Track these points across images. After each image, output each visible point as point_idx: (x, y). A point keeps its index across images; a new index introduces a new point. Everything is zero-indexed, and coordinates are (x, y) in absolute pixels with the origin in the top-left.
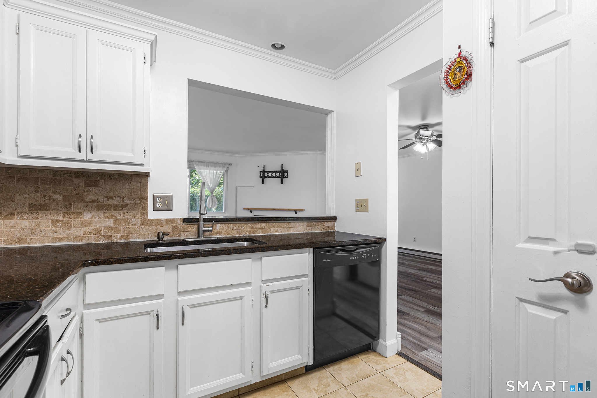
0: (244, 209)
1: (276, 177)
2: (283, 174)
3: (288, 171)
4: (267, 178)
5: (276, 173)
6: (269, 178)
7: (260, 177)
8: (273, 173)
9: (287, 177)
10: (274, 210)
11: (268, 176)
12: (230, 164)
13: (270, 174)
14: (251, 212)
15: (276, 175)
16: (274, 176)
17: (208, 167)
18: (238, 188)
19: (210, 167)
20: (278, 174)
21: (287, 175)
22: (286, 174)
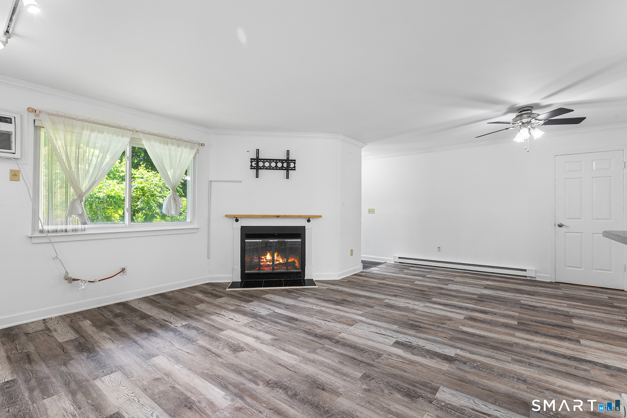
0: (226, 216)
1: (276, 168)
2: (288, 165)
3: (295, 160)
4: (263, 169)
5: (276, 163)
6: (265, 169)
7: (252, 167)
8: (272, 162)
9: (294, 169)
10: (278, 217)
11: (264, 166)
12: (203, 145)
13: (267, 164)
14: (237, 220)
15: (276, 166)
16: (273, 167)
17: (166, 146)
18: (213, 184)
19: (170, 145)
20: (280, 165)
21: (295, 166)
22: (292, 165)
